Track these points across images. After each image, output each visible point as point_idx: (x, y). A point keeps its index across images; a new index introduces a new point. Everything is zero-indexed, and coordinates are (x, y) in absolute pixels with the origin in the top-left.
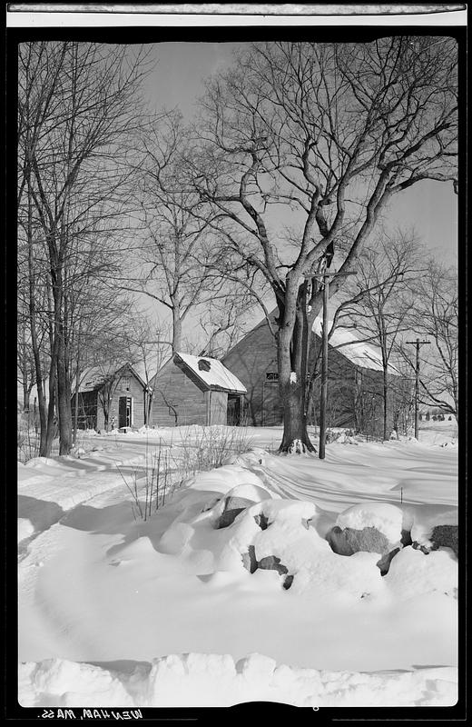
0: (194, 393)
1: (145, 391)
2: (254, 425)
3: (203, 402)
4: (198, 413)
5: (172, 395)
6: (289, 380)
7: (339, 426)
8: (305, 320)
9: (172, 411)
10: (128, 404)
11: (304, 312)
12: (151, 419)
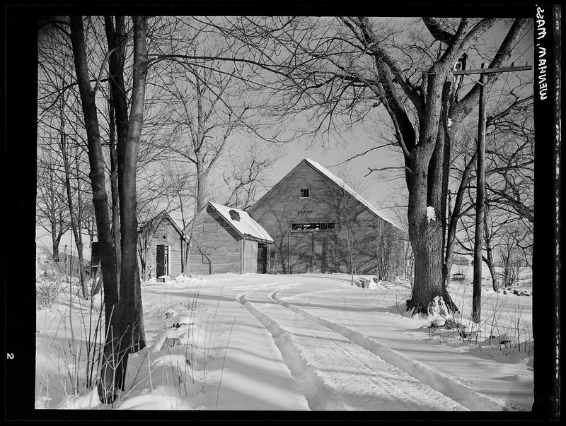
0: (228, 241)
1: (182, 239)
2: (284, 272)
3: (237, 251)
4: (232, 261)
5: (205, 244)
6: (426, 217)
7: (365, 273)
8: (447, 137)
9: (205, 259)
10: (166, 252)
11: (445, 127)
12: (188, 267)
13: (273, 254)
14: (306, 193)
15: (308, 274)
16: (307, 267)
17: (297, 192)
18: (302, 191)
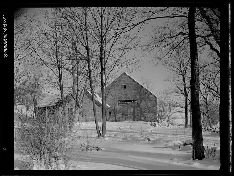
2: (116, 121)
3: (98, 111)
9: (84, 115)
12: (80, 120)
13: (110, 113)
14: (125, 87)
15: (126, 121)
16: (125, 119)
17: (121, 86)
18: (123, 86)
